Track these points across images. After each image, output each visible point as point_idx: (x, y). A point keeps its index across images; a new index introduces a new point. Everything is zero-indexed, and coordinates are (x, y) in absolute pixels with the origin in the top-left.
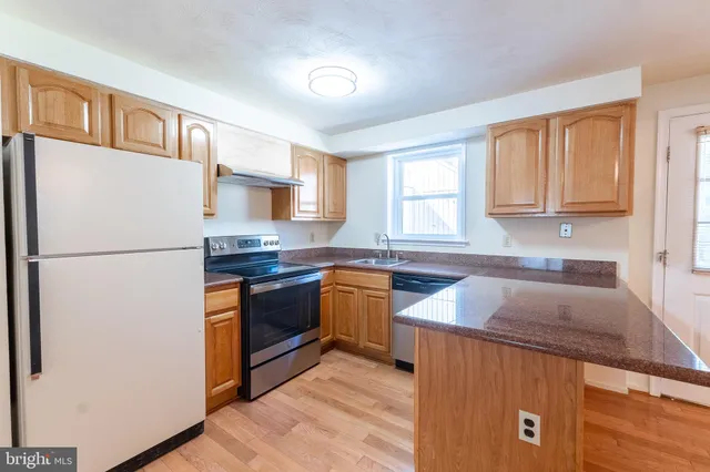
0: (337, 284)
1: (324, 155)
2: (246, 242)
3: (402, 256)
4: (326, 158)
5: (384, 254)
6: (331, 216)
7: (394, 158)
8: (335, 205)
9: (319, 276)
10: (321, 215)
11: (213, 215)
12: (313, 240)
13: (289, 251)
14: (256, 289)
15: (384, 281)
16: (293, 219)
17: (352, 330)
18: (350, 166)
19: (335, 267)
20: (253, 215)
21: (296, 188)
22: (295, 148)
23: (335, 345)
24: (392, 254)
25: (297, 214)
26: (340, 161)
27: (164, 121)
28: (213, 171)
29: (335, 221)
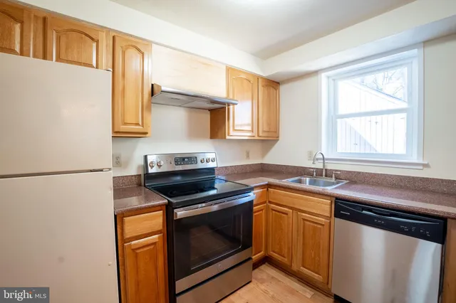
0: (270, 202)
1: (258, 77)
2: (184, 159)
3: (339, 177)
4: (260, 80)
5: (319, 173)
6: (265, 134)
7: (328, 77)
8: (269, 124)
9: (251, 196)
10: (255, 133)
11: (146, 133)
12: (248, 156)
13: (226, 167)
14: (180, 213)
15: (325, 207)
16: (228, 137)
17: (285, 251)
18: (283, 88)
19: (269, 186)
20: (193, 134)
21: (231, 107)
22: (230, 70)
23: (267, 260)
24: (328, 174)
25: (232, 133)
26: (273, 84)
27: (97, 42)
28: (147, 90)
29: (269, 139)
